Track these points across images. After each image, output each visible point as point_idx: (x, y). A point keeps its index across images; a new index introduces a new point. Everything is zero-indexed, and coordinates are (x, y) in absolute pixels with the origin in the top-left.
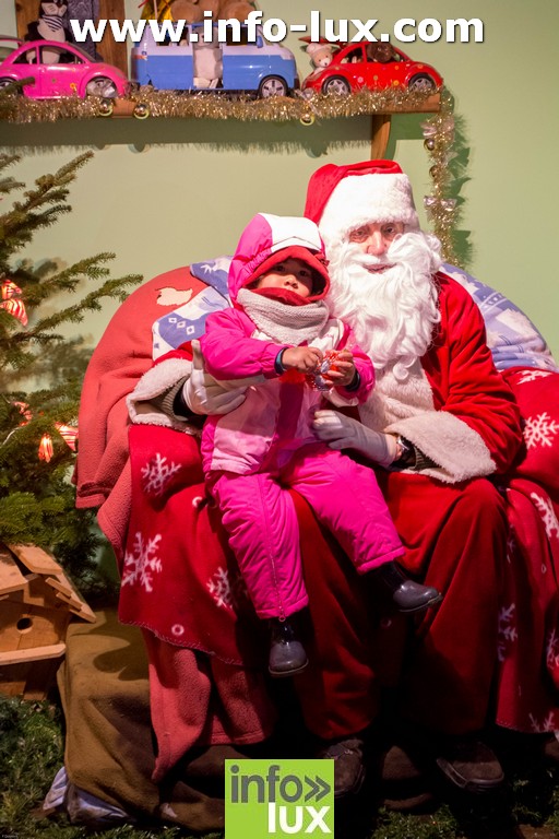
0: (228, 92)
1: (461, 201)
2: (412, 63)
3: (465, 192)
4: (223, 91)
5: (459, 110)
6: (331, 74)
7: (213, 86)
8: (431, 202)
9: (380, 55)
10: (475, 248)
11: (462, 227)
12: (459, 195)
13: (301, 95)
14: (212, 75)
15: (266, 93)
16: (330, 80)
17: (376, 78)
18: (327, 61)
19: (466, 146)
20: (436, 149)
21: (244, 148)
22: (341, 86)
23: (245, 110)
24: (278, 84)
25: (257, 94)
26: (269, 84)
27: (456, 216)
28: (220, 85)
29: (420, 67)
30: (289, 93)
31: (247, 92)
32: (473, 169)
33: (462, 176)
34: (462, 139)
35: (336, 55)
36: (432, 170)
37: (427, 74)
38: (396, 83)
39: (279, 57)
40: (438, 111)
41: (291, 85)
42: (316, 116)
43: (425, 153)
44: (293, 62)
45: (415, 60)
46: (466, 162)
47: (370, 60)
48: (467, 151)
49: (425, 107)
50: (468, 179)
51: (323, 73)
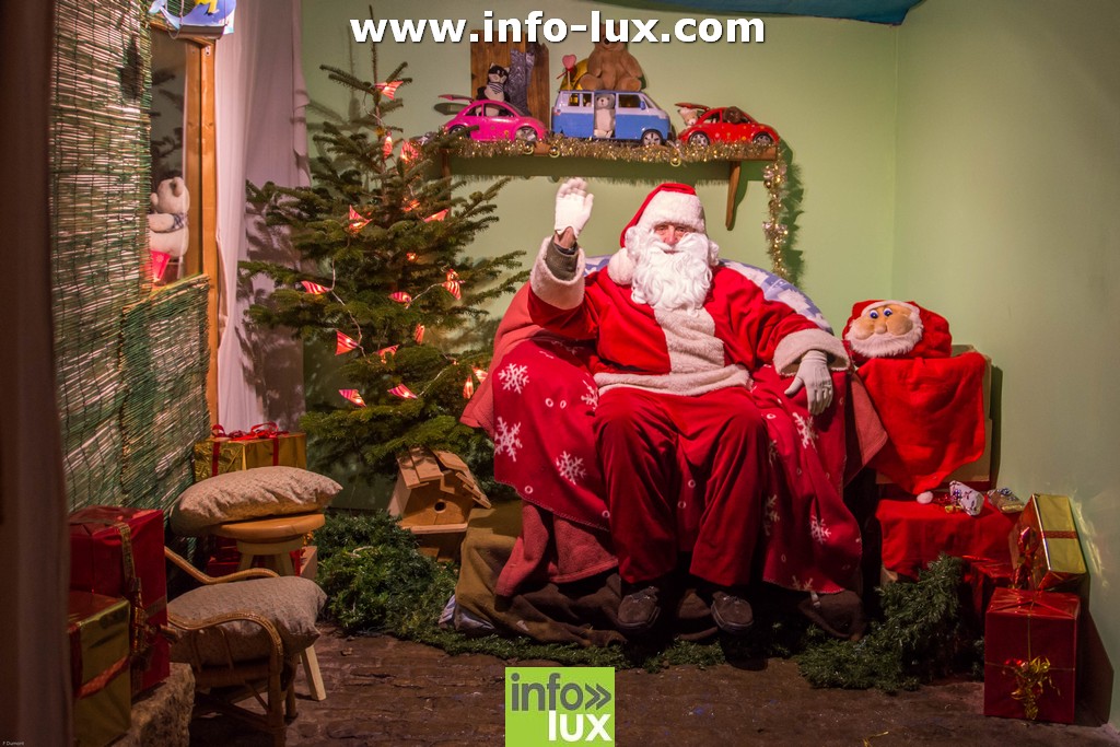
0: (618, 141)
1: (797, 228)
2: (757, 124)
3: (799, 221)
4: (616, 141)
5: (796, 161)
6: (696, 130)
7: (608, 136)
8: (768, 227)
9: (732, 118)
10: (805, 264)
11: (796, 247)
12: (795, 223)
13: (672, 144)
14: (608, 128)
15: (646, 142)
16: (694, 135)
17: (729, 134)
18: (693, 121)
19: (801, 187)
20: (773, 188)
21: (633, 183)
22: (702, 140)
23: (630, 153)
24: (655, 136)
25: (640, 143)
26: (649, 136)
27: (790, 239)
28: (613, 135)
29: (762, 128)
30: (663, 143)
31: (632, 141)
32: (807, 204)
33: (797, 210)
34: (798, 182)
35: (700, 120)
36: (770, 203)
37: (768, 132)
38: (744, 138)
39: (656, 117)
40: (773, 160)
41: (665, 137)
42: (683, 161)
43: (765, 191)
44: (668, 120)
45: (760, 122)
46: (800, 199)
47: (725, 121)
48: (801, 191)
49: (764, 157)
50: (801, 212)
51: (690, 130)
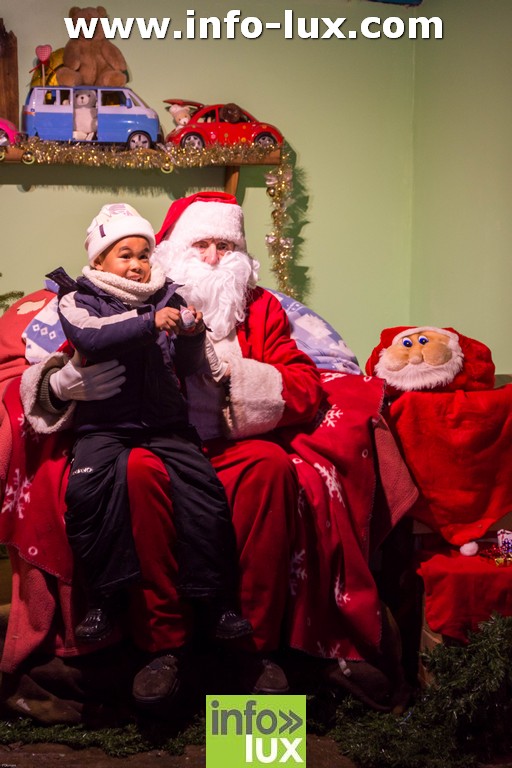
0: (102, 144)
1: (301, 241)
2: (258, 124)
3: (304, 233)
4: (99, 144)
5: (300, 163)
6: (189, 131)
7: (89, 139)
8: (271, 240)
9: (230, 117)
10: (312, 281)
11: (301, 263)
12: (300, 236)
13: (163, 147)
14: (89, 129)
15: (133, 145)
16: (187, 136)
17: (226, 135)
18: (185, 120)
19: (306, 194)
20: (277, 196)
21: (115, 191)
22: (196, 142)
23: (115, 159)
24: (143, 138)
25: (125, 146)
26: (136, 138)
27: (295, 253)
28: (95, 138)
29: (264, 127)
30: (153, 146)
31: (117, 144)
32: (312, 213)
33: (302, 220)
34: (303, 188)
35: (194, 116)
36: (273, 213)
37: (271, 133)
38: (244, 140)
39: (144, 117)
40: (278, 164)
41: (154, 139)
42: (175, 166)
43: (267, 199)
44: (157, 121)
45: (261, 121)
46: (306, 208)
47: (222, 121)
48: (306, 199)
49: (267, 161)
50: (307, 222)
51: (182, 131)
